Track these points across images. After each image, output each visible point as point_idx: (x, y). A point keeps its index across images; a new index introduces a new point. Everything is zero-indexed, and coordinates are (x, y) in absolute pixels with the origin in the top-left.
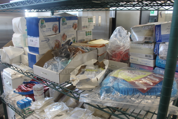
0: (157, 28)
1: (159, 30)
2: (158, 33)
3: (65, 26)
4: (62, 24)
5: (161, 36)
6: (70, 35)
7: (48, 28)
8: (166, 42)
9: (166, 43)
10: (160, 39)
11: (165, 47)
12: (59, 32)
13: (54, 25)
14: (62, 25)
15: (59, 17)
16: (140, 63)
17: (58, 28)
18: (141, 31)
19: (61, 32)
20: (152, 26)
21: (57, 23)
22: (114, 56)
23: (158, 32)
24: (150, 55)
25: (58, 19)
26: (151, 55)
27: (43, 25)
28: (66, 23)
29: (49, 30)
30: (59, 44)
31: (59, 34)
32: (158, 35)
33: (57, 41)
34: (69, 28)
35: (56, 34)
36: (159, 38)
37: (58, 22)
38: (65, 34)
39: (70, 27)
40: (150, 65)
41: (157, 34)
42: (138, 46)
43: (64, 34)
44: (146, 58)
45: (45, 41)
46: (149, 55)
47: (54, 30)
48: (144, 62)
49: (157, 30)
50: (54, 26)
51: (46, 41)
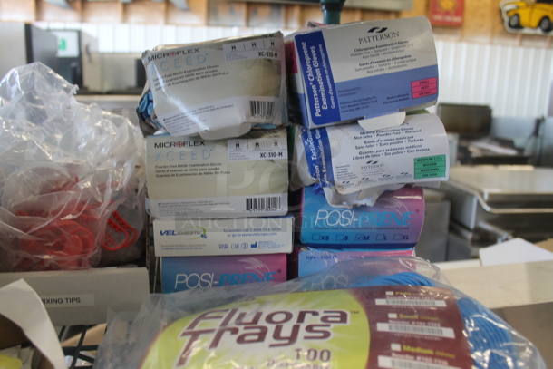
0: (305, 51)
1: (320, 60)
2: (315, 74)
5: (337, 89)
8: (362, 118)
9: (359, 122)
10: (333, 106)
11: (360, 142)
16: (221, 246)
18: (220, 70)
20: (276, 40)
22: (51, 239)
23: (314, 69)
24: (271, 196)
26: (278, 195)
32: (318, 88)
36: (324, 99)
40: (275, 246)
41: (316, 82)
42: (199, 159)
44: (248, 213)
46: (265, 196)
48: (240, 240)
49: (308, 59)
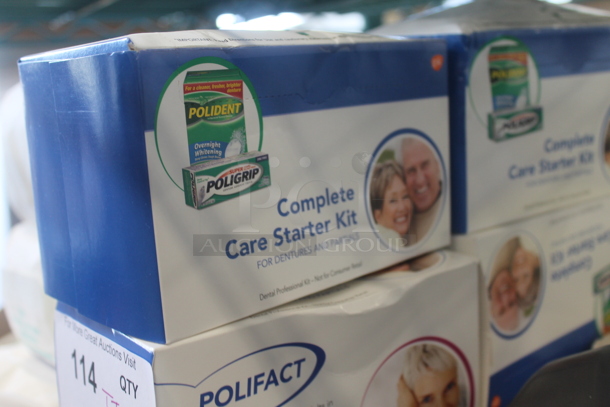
3: (527, 148)
4: (491, 121)
6: (574, 250)
7: (313, 192)
12: (458, 225)
13: (394, 144)
14: (492, 135)
15: (449, 39)
17: (443, 172)
19: (475, 221)
21: (430, 114)
25: (437, 63)
27: (233, 151)
28: (539, 112)
29: (328, 213)
30: (452, 385)
31: (450, 248)
33: (426, 349)
34: (568, 163)
35: (412, 264)
37: (439, 106)
38: (528, 245)
39: (576, 152)
43: (515, 244)
45: (255, 383)
47: (390, 208)
50: (389, 154)
51: (273, 380)
